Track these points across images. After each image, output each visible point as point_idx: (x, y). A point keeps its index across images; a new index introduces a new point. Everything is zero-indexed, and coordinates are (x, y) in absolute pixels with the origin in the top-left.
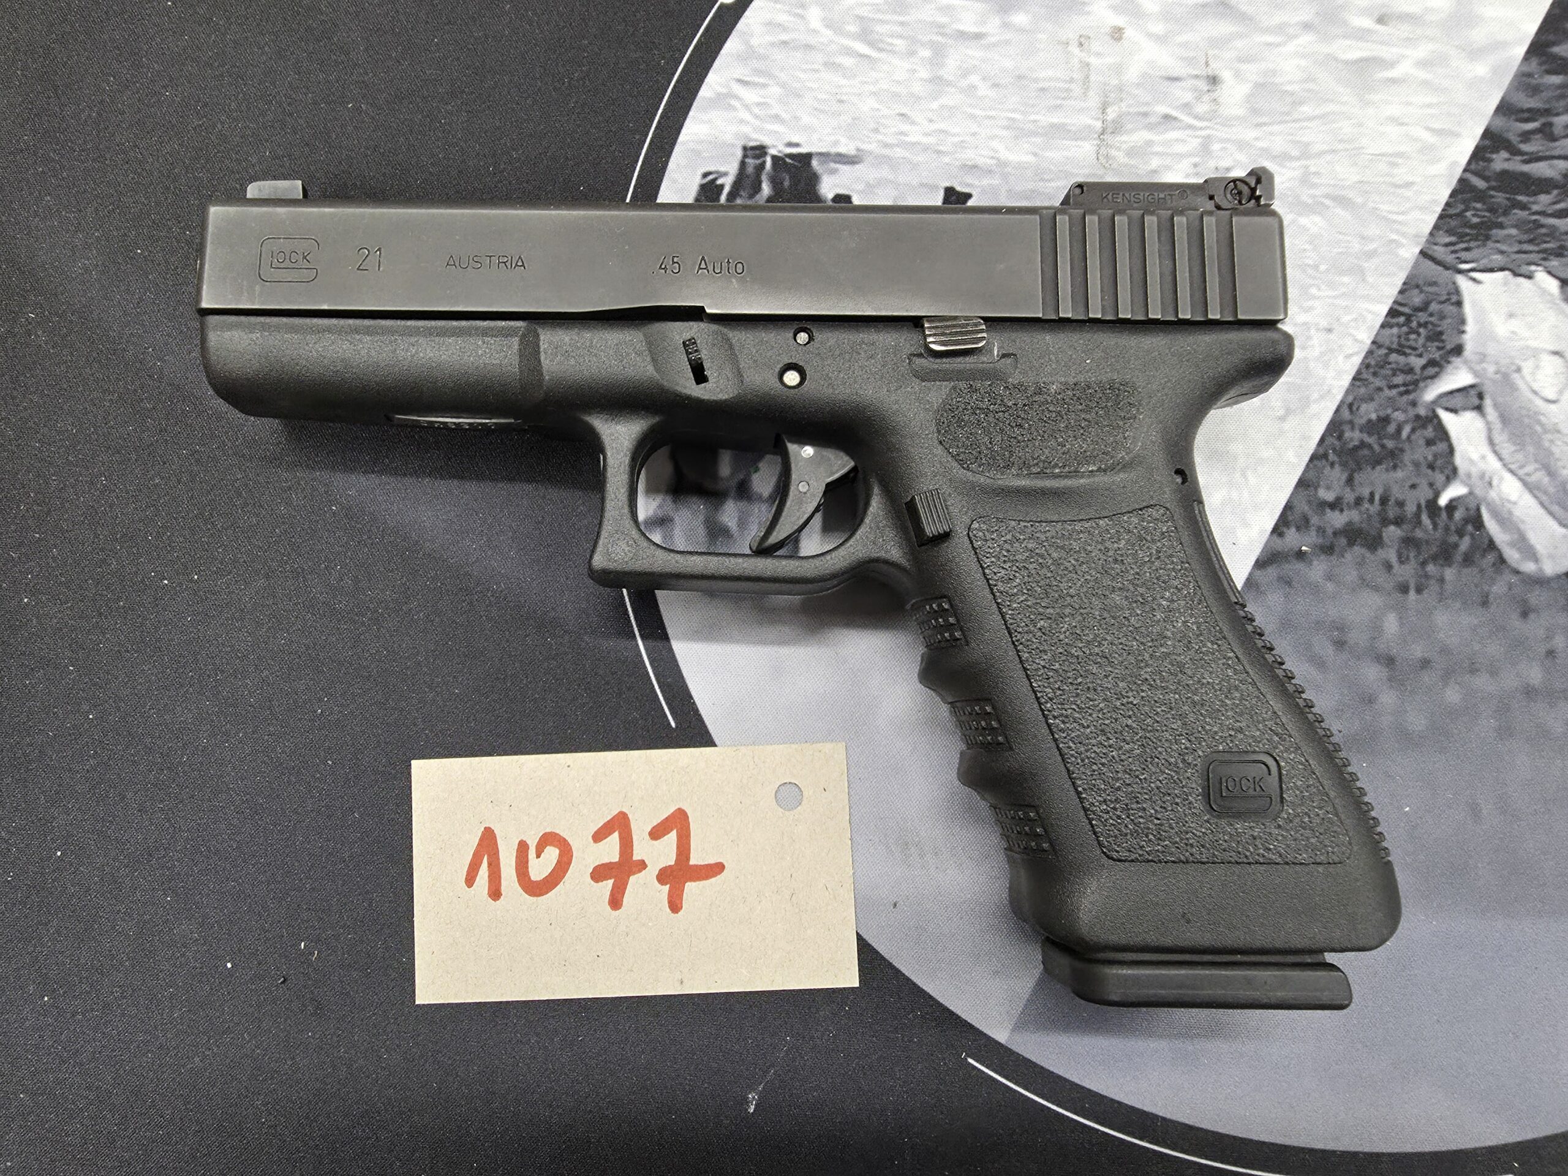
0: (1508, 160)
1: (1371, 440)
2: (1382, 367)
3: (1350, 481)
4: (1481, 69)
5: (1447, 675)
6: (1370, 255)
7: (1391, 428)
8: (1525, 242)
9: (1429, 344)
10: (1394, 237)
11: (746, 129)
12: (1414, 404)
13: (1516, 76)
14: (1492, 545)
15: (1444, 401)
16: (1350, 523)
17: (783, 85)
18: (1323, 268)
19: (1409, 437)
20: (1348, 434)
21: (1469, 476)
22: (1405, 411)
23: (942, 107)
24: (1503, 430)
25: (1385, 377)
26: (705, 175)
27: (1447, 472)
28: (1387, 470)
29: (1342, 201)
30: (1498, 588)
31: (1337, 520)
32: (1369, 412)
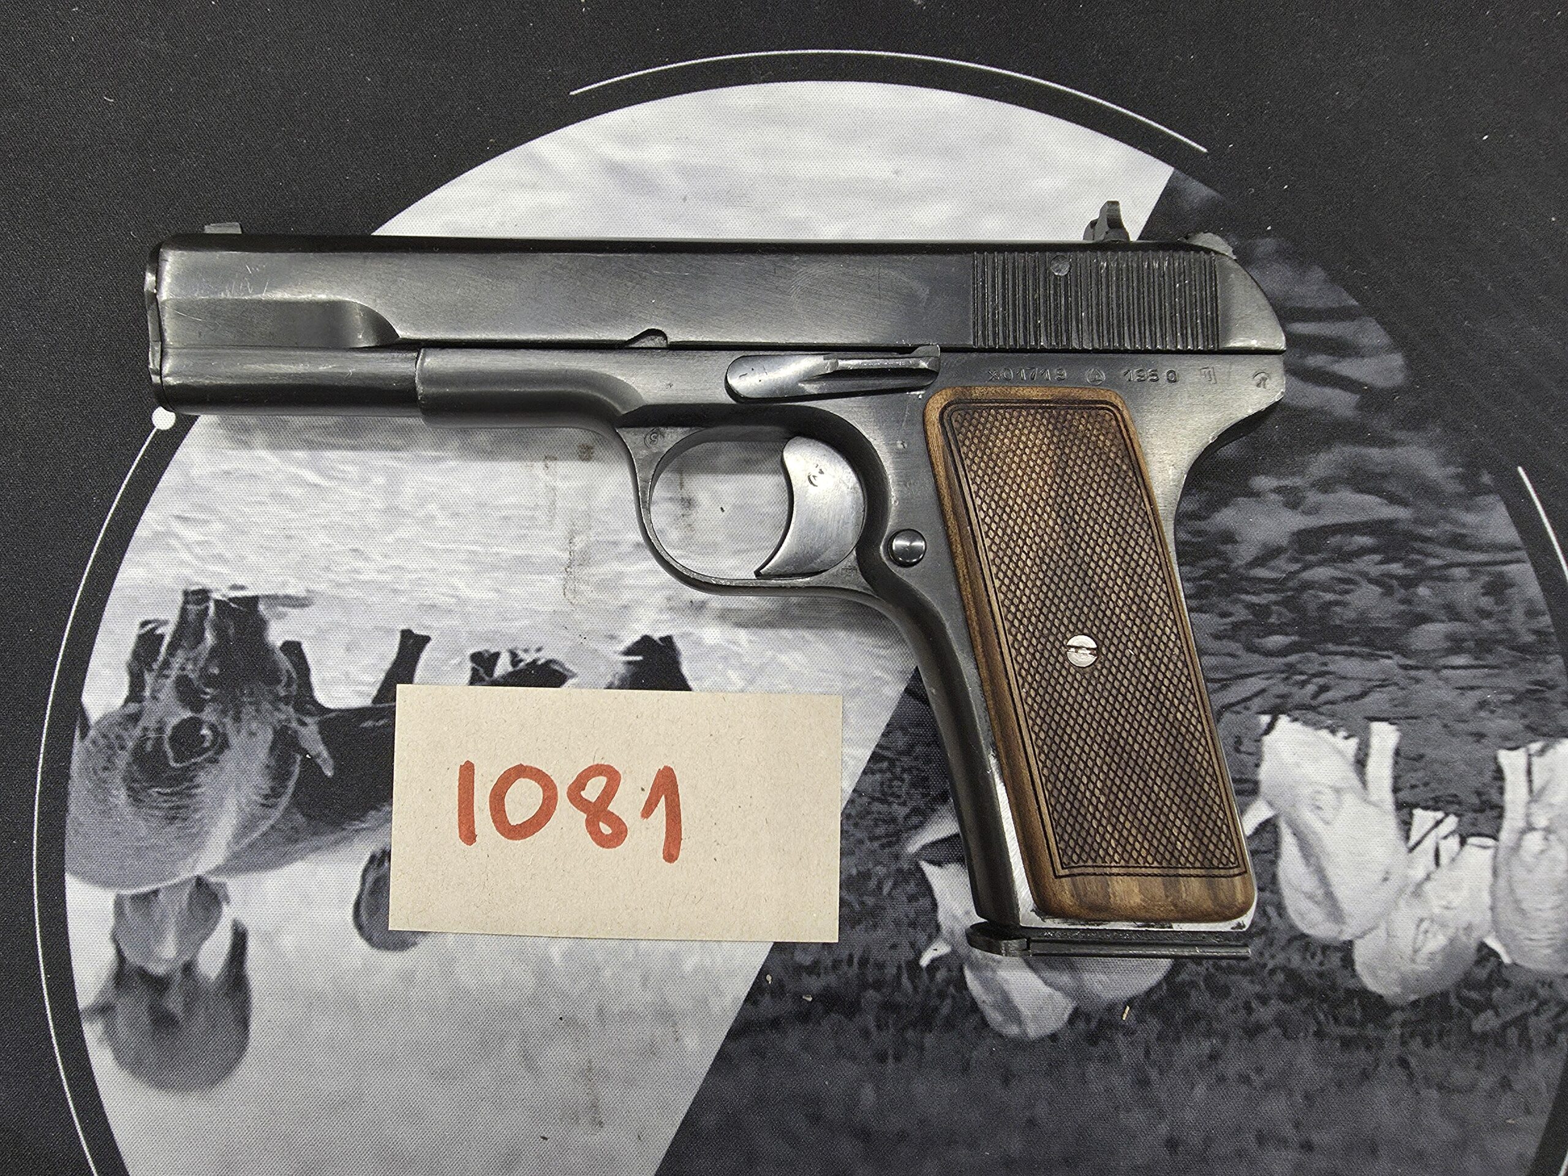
7: (873, 884)
9: (913, 791)
11: (187, 572)
12: (897, 857)
15: (927, 853)
16: (827, 988)
17: (225, 521)
19: (889, 894)
22: (887, 866)
23: (399, 540)
26: (144, 624)
27: (928, 931)
28: (867, 930)
30: (980, 1054)
31: (815, 984)
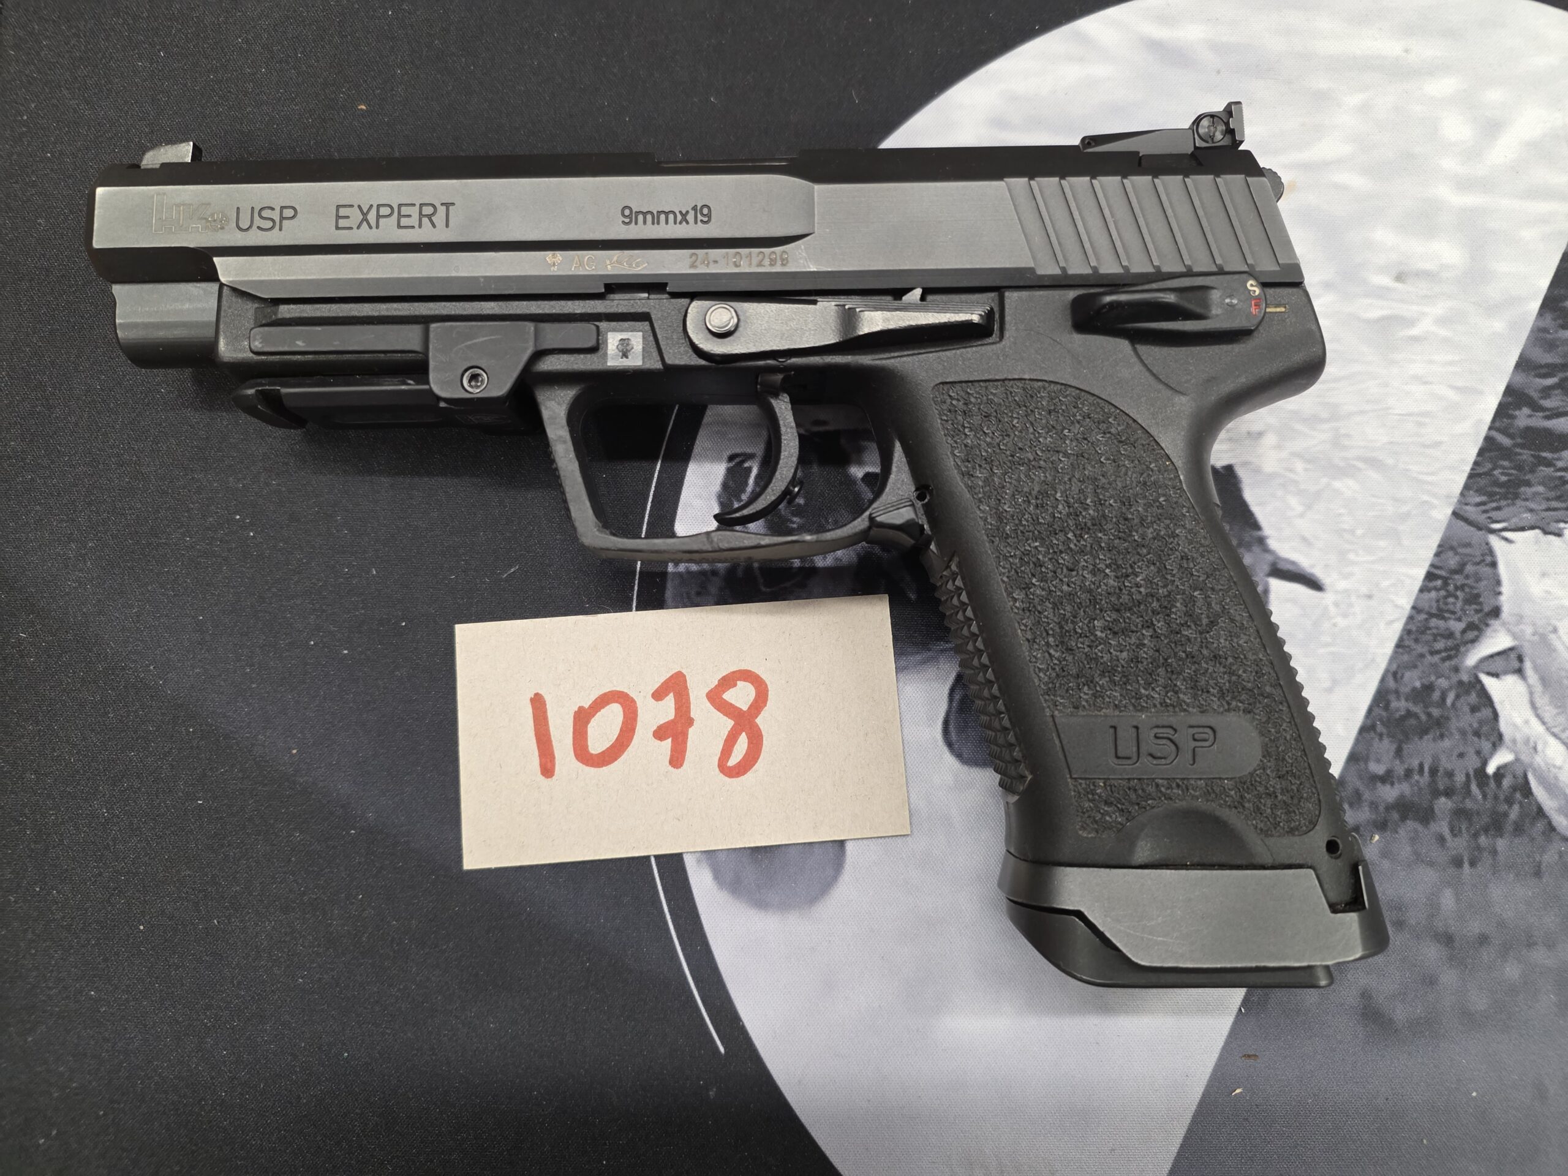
0: (1530, 416)
1: (1417, 709)
2: (1423, 633)
3: (1399, 752)
4: (1499, 325)
5: (1505, 950)
6: (1405, 517)
7: (1436, 695)
8: (1552, 499)
9: (1467, 607)
10: (1425, 498)
12: (1456, 670)
13: (1532, 331)
14: (1540, 812)
15: (1486, 666)
16: (1402, 797)
18: (1359, 532)
19: (1453, 704)
20: (1394, 704)
21: (1514, 741)
22: (1448, 678)
24: (1543, 693)
25: (1427, 642)
27: (1493, 738)
28: (1434, 740)
29: (1374, 463)
30: (1549, 857)
31: (1389, 793)
32: (1413, 680)
